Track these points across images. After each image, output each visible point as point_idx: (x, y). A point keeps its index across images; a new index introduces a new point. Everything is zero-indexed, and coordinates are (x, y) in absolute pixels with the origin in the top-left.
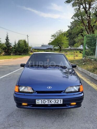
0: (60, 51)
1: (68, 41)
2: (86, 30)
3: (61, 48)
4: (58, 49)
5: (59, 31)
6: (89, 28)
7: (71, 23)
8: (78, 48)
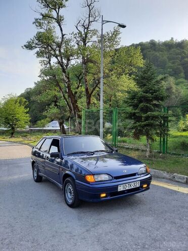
0: (12, 134)
1: (28, 115)
2: (65, 98)
3: (13, 128)
4: (8, 131)
5: (8, 95)
6: (69, 96)
7: (36, 83)
8: (44, 128)
